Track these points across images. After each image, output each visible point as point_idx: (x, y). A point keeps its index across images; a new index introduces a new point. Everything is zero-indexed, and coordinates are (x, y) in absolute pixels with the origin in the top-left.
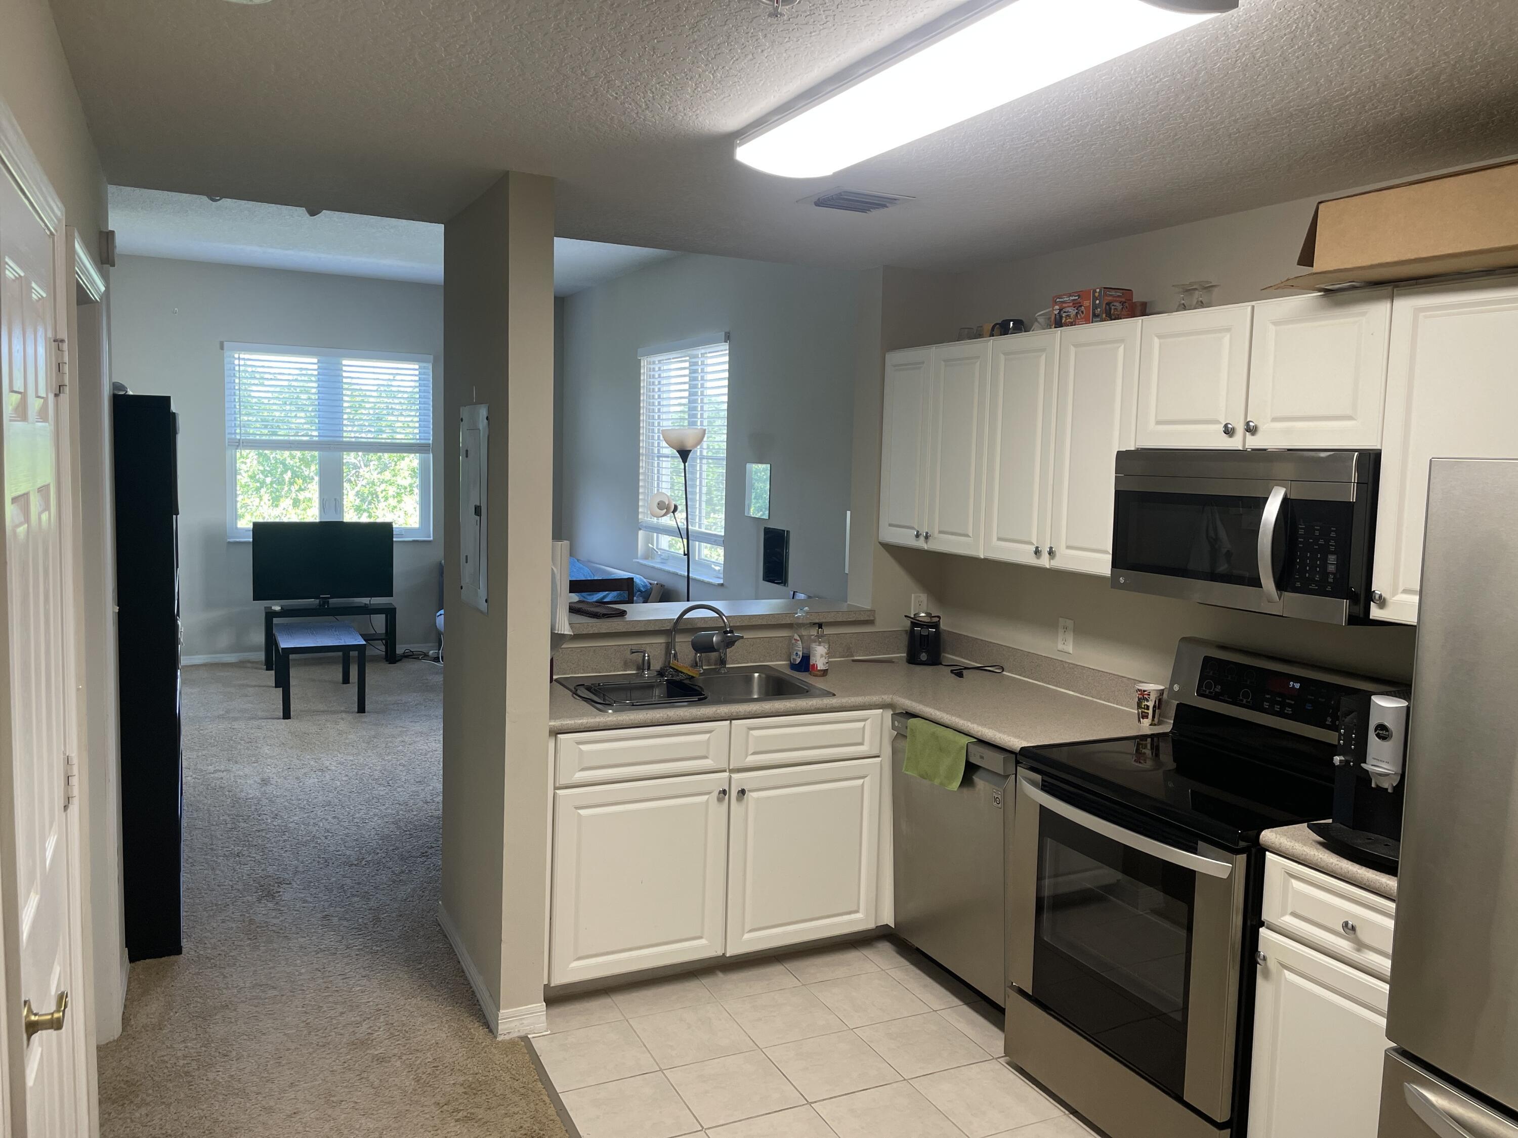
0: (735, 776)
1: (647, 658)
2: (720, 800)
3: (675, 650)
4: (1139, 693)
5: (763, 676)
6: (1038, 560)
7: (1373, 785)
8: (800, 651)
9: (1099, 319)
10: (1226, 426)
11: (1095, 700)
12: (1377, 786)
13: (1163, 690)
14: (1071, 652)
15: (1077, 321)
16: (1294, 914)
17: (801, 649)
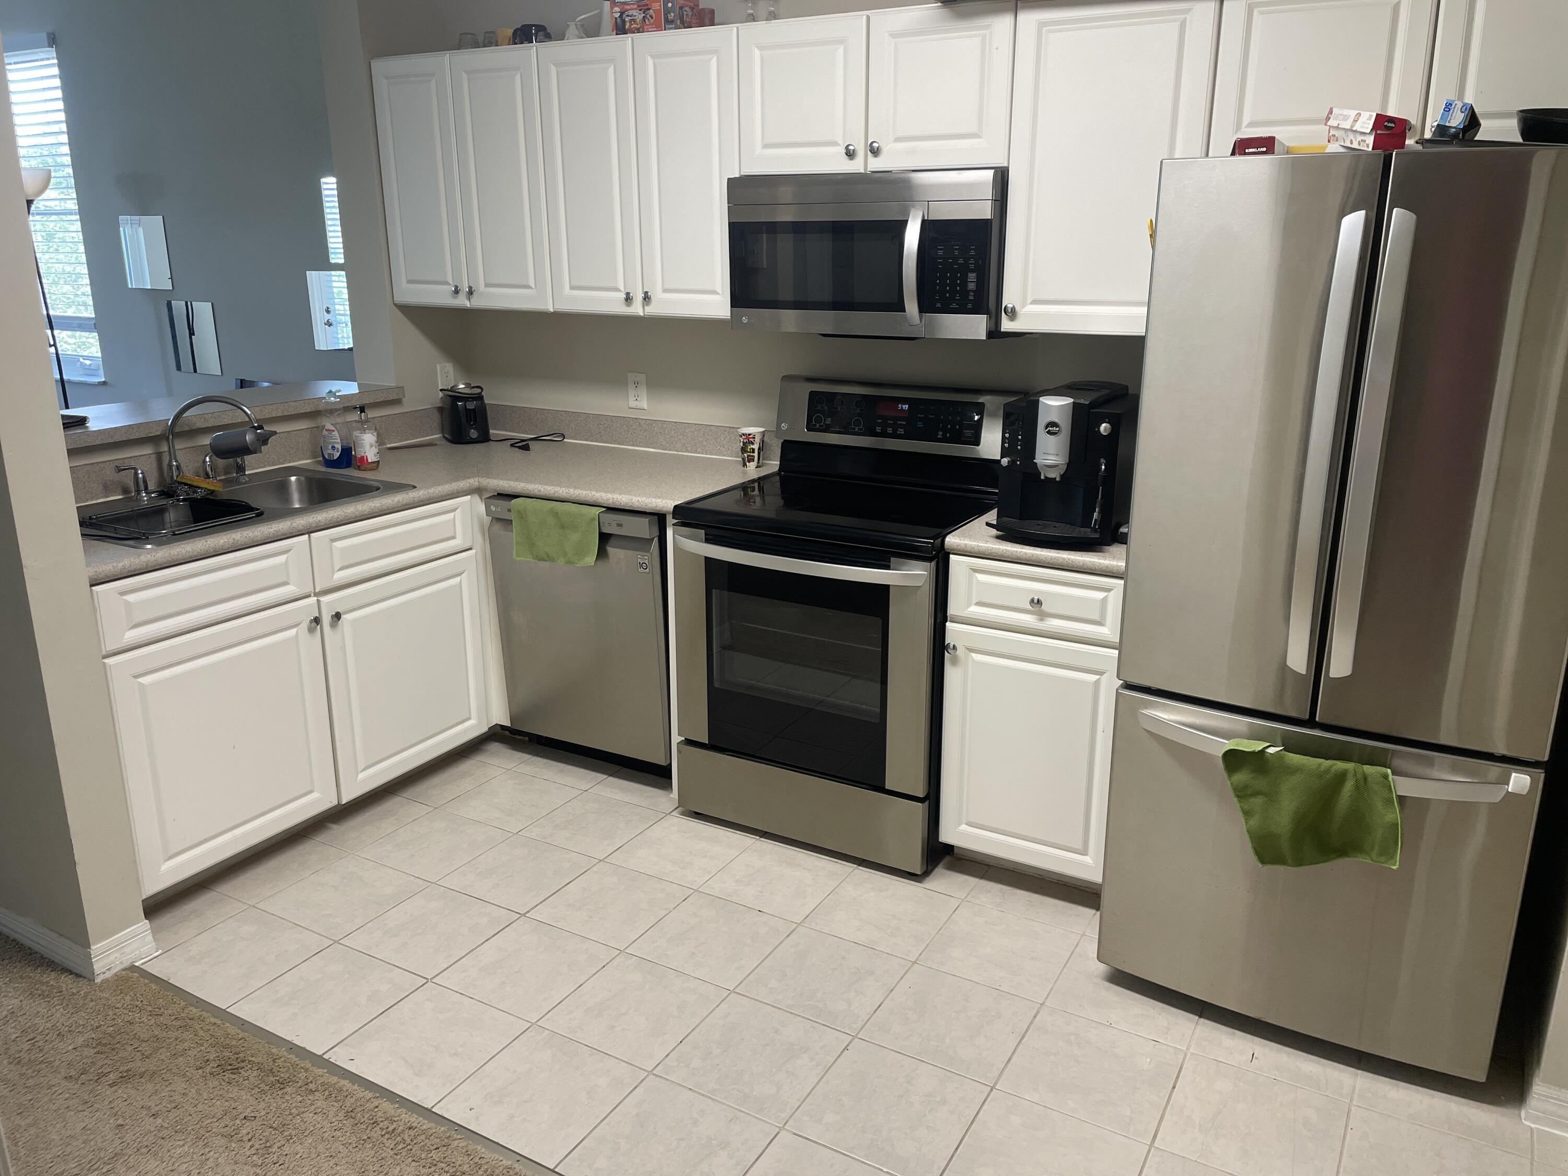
0: (324, 599)
1: (140, 475)
2: (311, 630)
3: (176, 461)
4: (743, 437)
5: (303, 478)
6: (628, 308)
7: (1042, 477)
8: (338, 443)
9: (673, 26)
10: (847, 147)
11: (680, 453)
12: (1046, 477)
13: (764, 432)
14: (645, 406)
15: (646, 27)
16: (979, 604)
17: (339, 441)
